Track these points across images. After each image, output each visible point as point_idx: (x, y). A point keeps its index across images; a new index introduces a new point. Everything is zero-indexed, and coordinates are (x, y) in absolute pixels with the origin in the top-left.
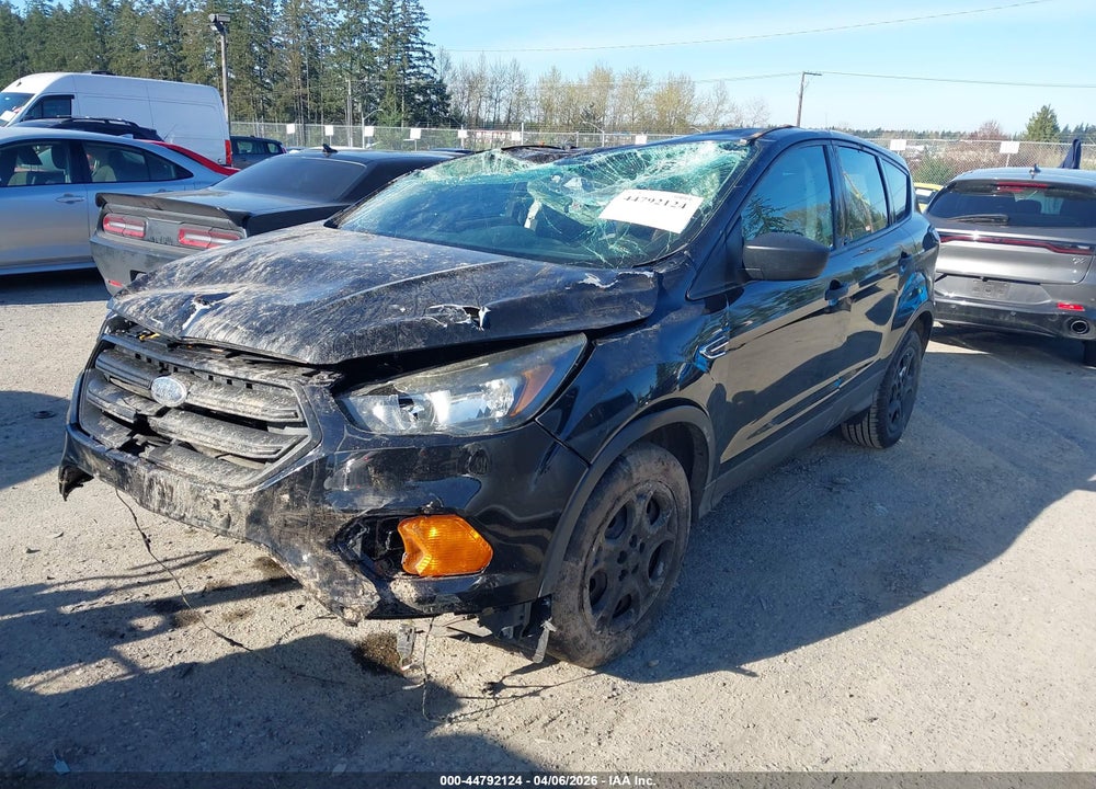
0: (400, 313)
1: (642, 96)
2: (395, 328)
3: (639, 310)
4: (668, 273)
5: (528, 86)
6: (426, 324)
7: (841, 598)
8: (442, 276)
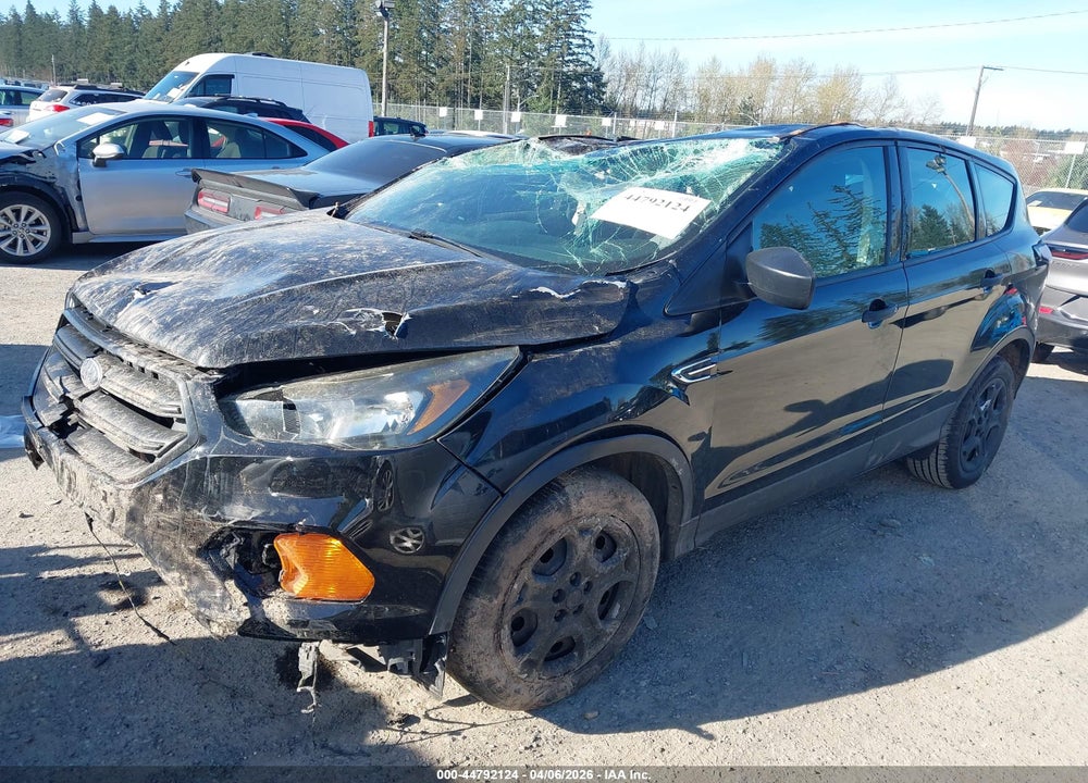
0: (313, 315)
1: (805, 89)
2: (295, 332)
3: (598, 324)
4: (645, 284)
5: (686, 75)
6: (332, 330)
7: (839, 663)
8: (382, 275)
